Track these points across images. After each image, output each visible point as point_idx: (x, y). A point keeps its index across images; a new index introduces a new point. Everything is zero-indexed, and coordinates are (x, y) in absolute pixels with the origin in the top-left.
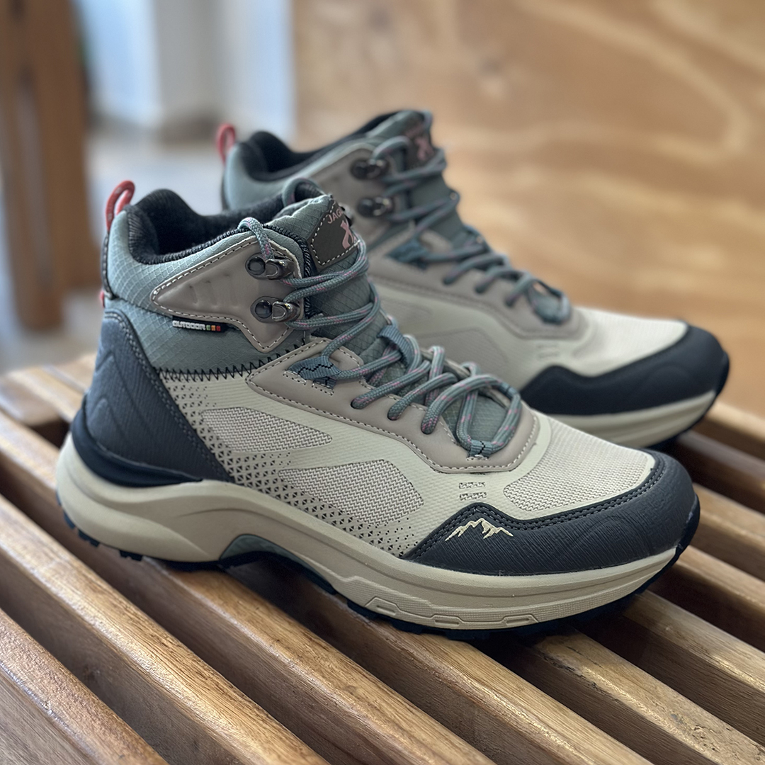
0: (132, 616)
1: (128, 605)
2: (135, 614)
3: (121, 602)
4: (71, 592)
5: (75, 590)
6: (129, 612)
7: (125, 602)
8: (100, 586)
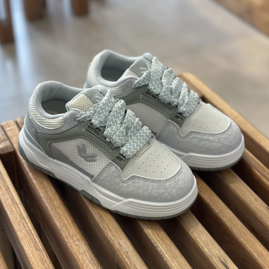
0: (47, 266)
1: (47, 260)
2: (48, 265)
3: (44, 257)
4: (28, 247)
5: (29, 247)
6: (46, 264)
7: (46, 258)
8: (39, 246)
